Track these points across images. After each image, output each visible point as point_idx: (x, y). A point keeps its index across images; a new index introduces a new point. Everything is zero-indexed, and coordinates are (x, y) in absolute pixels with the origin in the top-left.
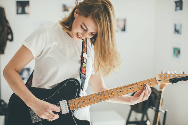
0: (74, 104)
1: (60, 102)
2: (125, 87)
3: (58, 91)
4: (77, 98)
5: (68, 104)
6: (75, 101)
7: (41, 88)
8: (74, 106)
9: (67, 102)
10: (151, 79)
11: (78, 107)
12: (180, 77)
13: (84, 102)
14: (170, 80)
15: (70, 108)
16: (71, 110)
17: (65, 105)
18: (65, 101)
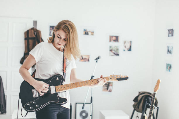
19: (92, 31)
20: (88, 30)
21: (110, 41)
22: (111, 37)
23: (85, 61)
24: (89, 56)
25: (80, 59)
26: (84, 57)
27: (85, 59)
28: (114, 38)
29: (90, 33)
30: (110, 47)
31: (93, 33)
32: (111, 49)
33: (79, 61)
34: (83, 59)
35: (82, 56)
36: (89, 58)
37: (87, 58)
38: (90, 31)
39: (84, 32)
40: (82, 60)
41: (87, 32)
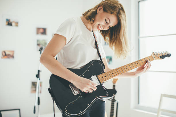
0: (103, 78)
1: (91, 77)
2: (134, 63)
3: (88, 69)
4: (103, 73)
5: (98, 78)
6: (103, 75)
7: (74, 68)
8: (103, 79)
9: (97, 77)
10: (149, 57)
11: (106, 80)
12: (166, 54)
13: (109, 75)
14: (160, 56)
15: (100, 81)
16: (101, 82)
17: (95, 79)
18: (95, 76)
19: (16, 21)
20: (11, 20)
21: (37, 33)
22: (38, 29)
23: (9, 58)
24: (13, 52)
25: (3, 55)
26: (7, 53)
27: (9, 55)
28: (41, 31)
29: (13, 24)
30: (38, 41)
31: (17, 24)
32: (39, 43)
33: (2, 58)
34: (6, 55)
35: (5, 52)
36: (13, 54)
37: (11, 54)
38: (14, 22)
39: (7, 22)
40: (6, 57)
41: (10, 23)
